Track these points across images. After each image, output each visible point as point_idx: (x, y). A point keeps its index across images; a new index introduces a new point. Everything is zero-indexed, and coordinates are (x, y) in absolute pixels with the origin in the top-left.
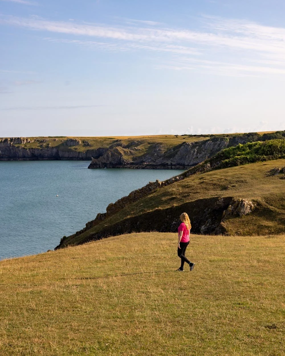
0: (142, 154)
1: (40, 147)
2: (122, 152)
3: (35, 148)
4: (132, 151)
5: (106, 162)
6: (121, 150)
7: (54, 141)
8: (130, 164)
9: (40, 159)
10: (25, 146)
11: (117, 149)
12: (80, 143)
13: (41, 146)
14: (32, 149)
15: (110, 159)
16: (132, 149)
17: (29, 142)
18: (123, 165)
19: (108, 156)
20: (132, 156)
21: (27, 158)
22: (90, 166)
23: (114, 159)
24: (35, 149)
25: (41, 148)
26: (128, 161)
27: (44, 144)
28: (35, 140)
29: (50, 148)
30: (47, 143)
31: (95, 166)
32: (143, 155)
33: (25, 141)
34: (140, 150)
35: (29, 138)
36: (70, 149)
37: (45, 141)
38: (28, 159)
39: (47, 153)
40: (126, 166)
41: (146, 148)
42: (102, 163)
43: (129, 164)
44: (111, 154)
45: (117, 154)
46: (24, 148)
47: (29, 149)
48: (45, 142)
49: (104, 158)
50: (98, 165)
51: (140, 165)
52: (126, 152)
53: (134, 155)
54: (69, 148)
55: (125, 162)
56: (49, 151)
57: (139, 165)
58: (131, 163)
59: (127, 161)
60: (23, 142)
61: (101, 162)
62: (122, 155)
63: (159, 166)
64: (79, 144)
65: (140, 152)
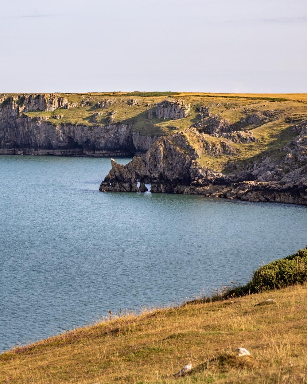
0: (256, 152)
1: (90, 122)
2: (197, 147)
3: (76, 123)
4: (229, 143)
5: (148, 174)
6: (195, 138)
7: (129, 104)
8: (214, 184)
9: (87, 153)
10: (53, 117)
11: (184, 136)
12: (187, 112)
13: (91, 119)
14: (70, 124)
15: (161, 165)
16: (230, 137)
17: (66, 106)
18: (194, 185)
19: (154, 156)
20: (225, 159)
21: (55, 149)
22: (105, 184)
23: (172, 164)
24: (74, 125)
25: (91, 124)
26: (209, 172)
27: (101, 113)
28: (82, 102)
29: (111, 124)
30: (109, 110)
31: (118, 185)
32: (259, 156)
33: (56, 104)
34: (253, 140)
35: (68, 95)
36: (158, 129)
37: (105, 104)
38: (58, 152)
39: (103, 137)
40: (201, 189)
41: (271, 136)
42: (137, 175)
43: (211, 182)
44: (165, 149)
45: (183, 152)
46: (49, 123)
47: (62, 125)
48: (104, 108)
49: (145, 163)
50: (125, 183)
51: (235, 187)
52: (210, 147)
53: (233, 154)
54: (158, 125)
55: (202, 177)
56: (110, 132)
57: (231, 187)
58: (216, 179)
59: (206, 172)
60: (50, 107)
61: (136, 173)
62: (197, 155)
63: (282, 194)
64: (184, 114)
65: (251, 146)
